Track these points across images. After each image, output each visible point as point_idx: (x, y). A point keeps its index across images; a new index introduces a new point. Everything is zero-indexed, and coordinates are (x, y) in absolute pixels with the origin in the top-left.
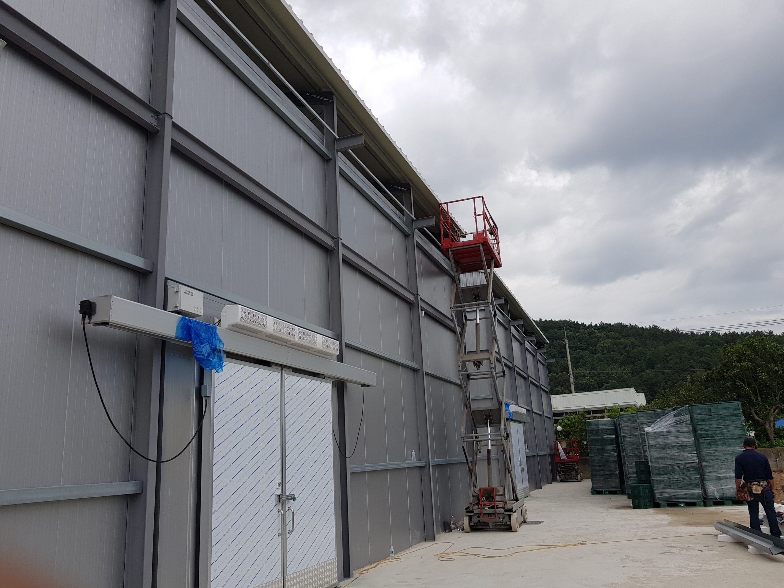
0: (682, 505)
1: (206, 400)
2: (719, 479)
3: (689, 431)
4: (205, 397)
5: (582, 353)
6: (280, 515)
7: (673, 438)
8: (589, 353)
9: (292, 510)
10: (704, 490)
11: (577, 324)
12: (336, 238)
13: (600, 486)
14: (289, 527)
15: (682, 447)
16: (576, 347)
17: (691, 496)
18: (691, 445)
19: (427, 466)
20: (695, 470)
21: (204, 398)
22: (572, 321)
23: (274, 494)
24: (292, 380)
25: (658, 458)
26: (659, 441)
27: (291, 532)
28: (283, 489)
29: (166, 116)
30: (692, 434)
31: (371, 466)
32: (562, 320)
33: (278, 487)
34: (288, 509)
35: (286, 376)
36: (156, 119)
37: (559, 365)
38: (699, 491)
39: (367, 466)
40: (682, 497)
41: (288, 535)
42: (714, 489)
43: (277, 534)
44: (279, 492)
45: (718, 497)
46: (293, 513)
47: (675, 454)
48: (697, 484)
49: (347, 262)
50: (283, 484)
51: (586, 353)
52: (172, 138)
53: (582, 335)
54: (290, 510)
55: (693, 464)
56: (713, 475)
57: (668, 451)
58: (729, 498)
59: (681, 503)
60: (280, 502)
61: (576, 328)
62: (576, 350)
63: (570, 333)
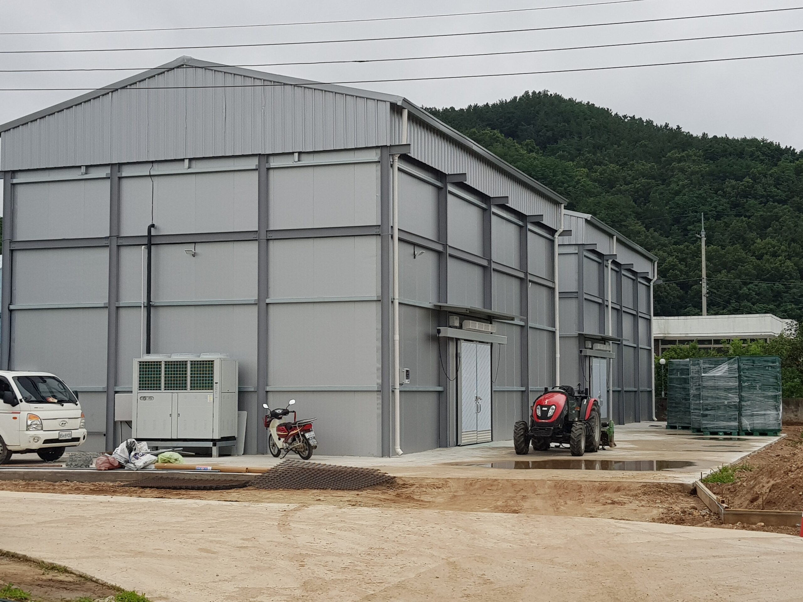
0: (721, 434)
2: (752, 415)
3: (736, 377)
5: (779, 209)
6: (476, 405)
7: (723, 382)
8: (791, 209)
9: (480, 403)
10: (740, 422)
11: (778, 147)
13: (674, 421)
14: (479, 410)
15: (728, 390)
16: (768, 195)
17: (729, 427)
18: (735, 388)
19: (527, 391)
20: (736, 408)
22: (768, 141)
24: (480, 345)
25: (708, 396)
26: (710, 383)
29: (447, 245)
30: (737, 379)
32: (748, 138)
36: (444, 248)
37: (729, 229)
38: (736, 424)
39: (500, 387)
40: (722, 427)
42: (747, 423)
43: (476, 412)
44: (476, 395)
45: (749, 429)
47: (721, 395)
48: (736, 419)
50: (477, 392)
51: (785, 209)
52: (449, 253)
53: (783, 172)
55: (734, 403)
56: (749, 412)
57: (717, 392)
58: (757, 430)
59: (721, 432)
60: (476, 399)
61: (773, 157)
62: (768, 202)
63: (760, 167)
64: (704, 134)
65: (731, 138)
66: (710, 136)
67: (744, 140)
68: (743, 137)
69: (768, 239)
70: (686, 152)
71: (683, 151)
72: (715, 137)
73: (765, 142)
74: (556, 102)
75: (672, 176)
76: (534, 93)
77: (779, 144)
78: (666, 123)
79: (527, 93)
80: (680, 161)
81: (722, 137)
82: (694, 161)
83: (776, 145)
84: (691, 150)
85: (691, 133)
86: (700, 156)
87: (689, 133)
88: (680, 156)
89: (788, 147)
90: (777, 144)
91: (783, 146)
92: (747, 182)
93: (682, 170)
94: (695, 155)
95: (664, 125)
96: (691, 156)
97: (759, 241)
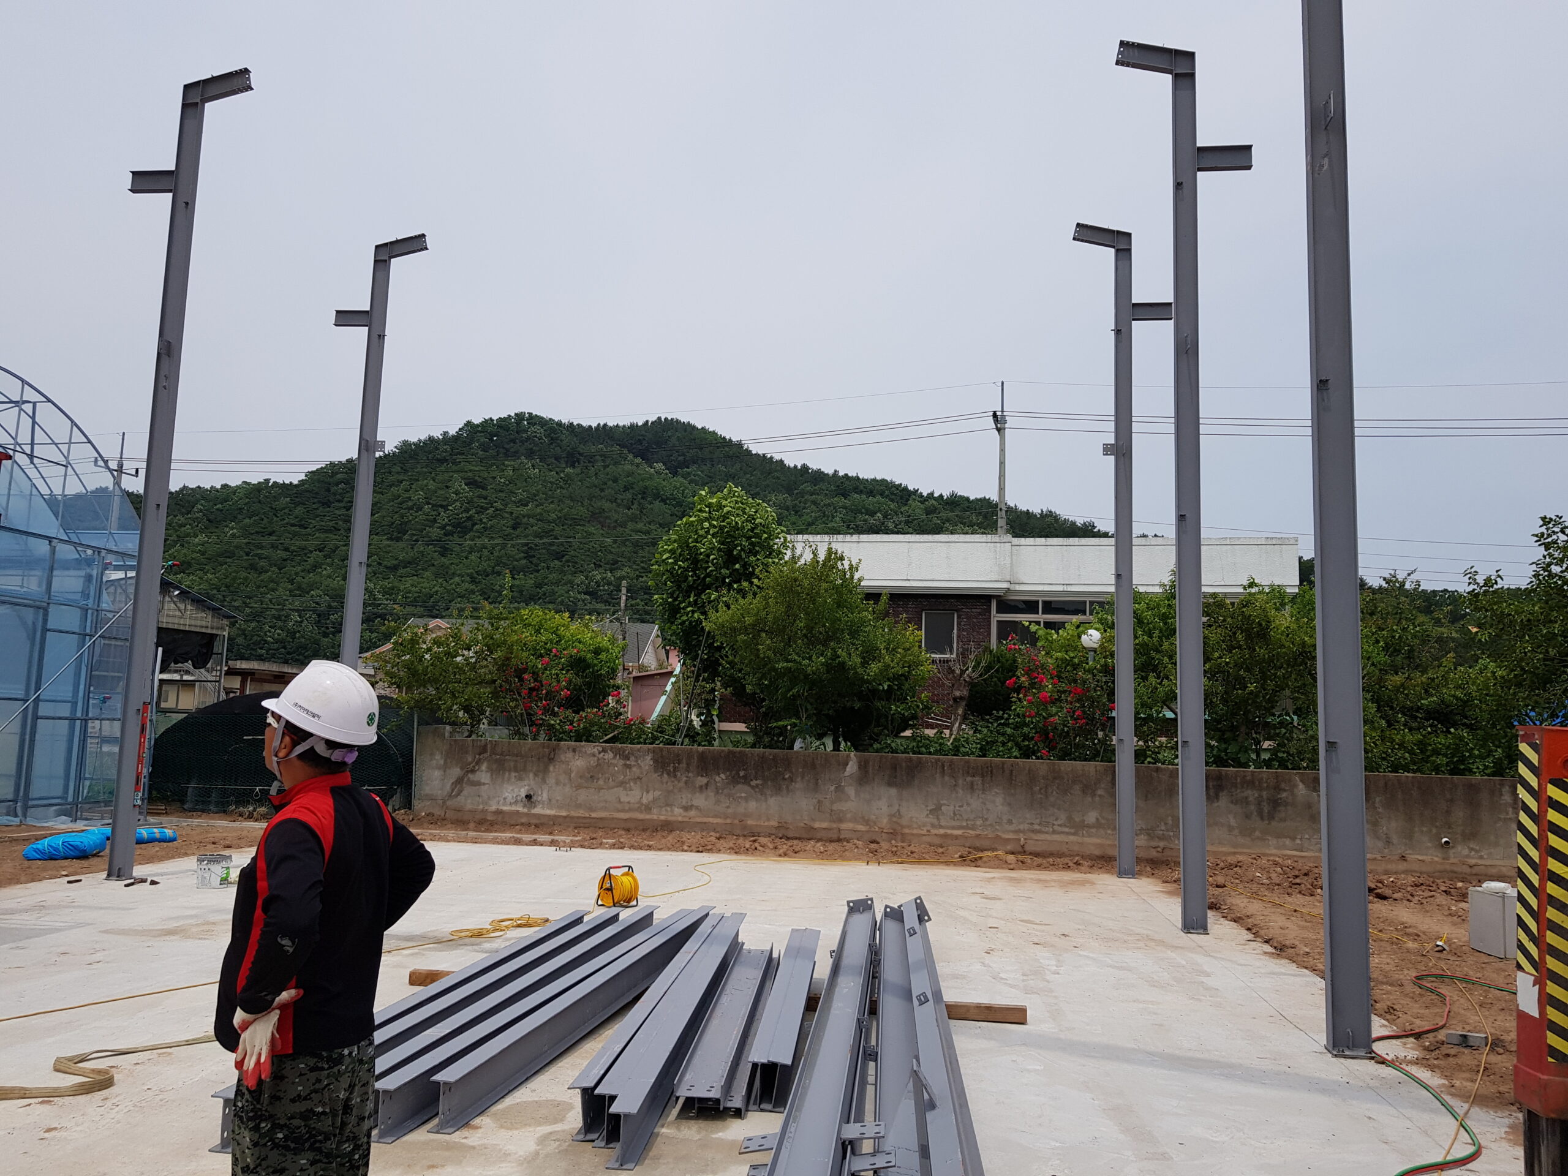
22: (897, 483)
61: (902, 497)
64: (836, 471)
65: (861, 477)
66: (841, 474)
67: (874, 480)
68: (873, 477)
70: (817, 487)
71: (815, 485)
72: (846, 475)
74: (689, 429)
75: (804, 508)
76: (666, 419)
79: (659, 418)
82: (826, 494)
84: (822, 485)
85: (822, 470)
86: (831, 491)
90: (905, 486)
91: (911, 488)
93: (814, 503)
94: (827, 490)
96: (823, 490)
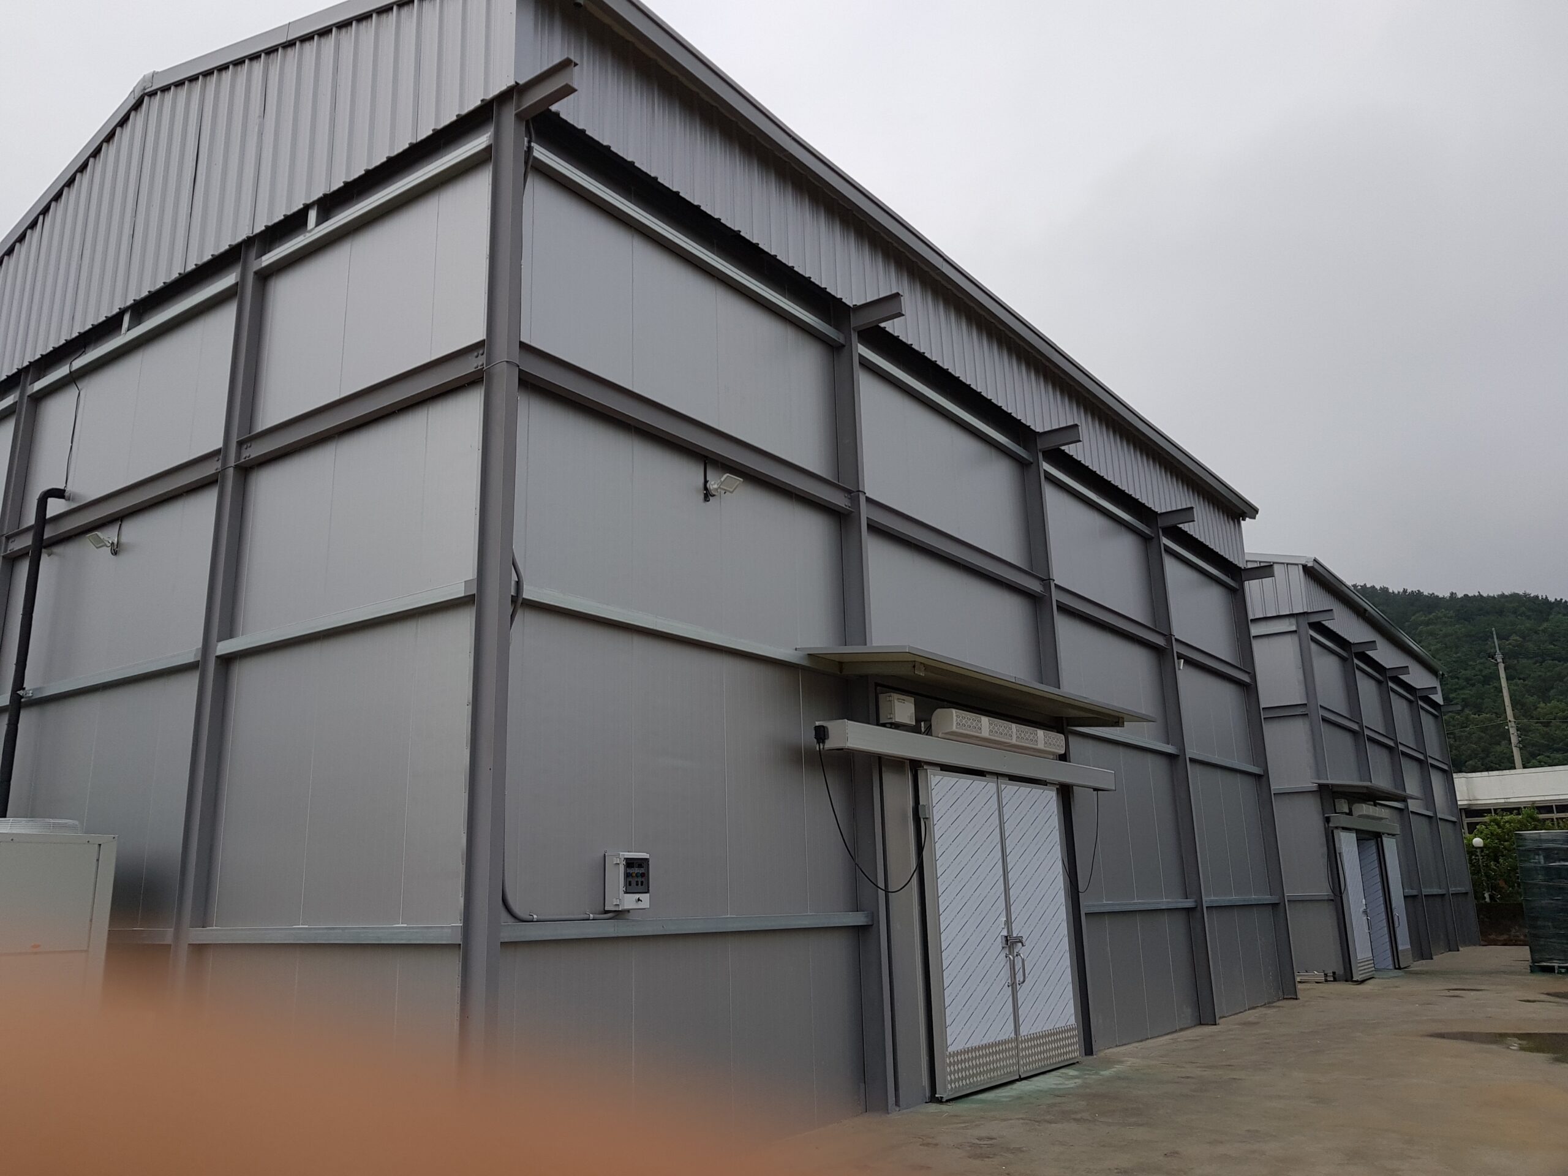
1: (925, 823)
4: (924, 818)
6: (1008, 962)
9: (1021, 955)
12: (1046, 580)
14: (1019, 977)
19: (1199, 908)
21: (922, 820)
23: (1000, 936)
24: (1010, 790)
27: (1024, 981)
28: (1010, 930)
29: (860, 494)
31: (1112, 905)
33: (1003, 927)
34: (1017, 955)
35: (1003, 786)
36: (849, 499)
39: (1107, 903)
41: (1018, 987)
43: (1007, 984)
44: (1005, 933)
46: (1023, 961)
49: (1064, 609)
50: (1008, 923)
52: (867, 518)
54: (1019, 956)
60: (1007, 944)
62: (1545, 660)
63: (1528, 624)
64: (1452, 594)
65: (1485, 595)
66: (1460, 595)
67: (1503, 596)
68: (1500, 593)
69: (1554, 703)
70: (1434, 614)
71: (1430, 613)
72: (1466, 596)
73: (1528, 596)
77: (1546, 597)
78: (1404, 589)
80: (1427, 624)
81: (1475, 596)
82: (1445, 623)
83: (1542, 598)
84: (1439, 611)
85: (1436, 594)
86: (1451, 617)
87: (1433, 594)
88: (1427, 618)
89: (1559, 599)
90: (1544, 597)
91: (1552, 599)
92: (1516, 640)
94: (1445, 617)
95: (1402, 591)
96: (1440, 618)
97: (1542, 705)
